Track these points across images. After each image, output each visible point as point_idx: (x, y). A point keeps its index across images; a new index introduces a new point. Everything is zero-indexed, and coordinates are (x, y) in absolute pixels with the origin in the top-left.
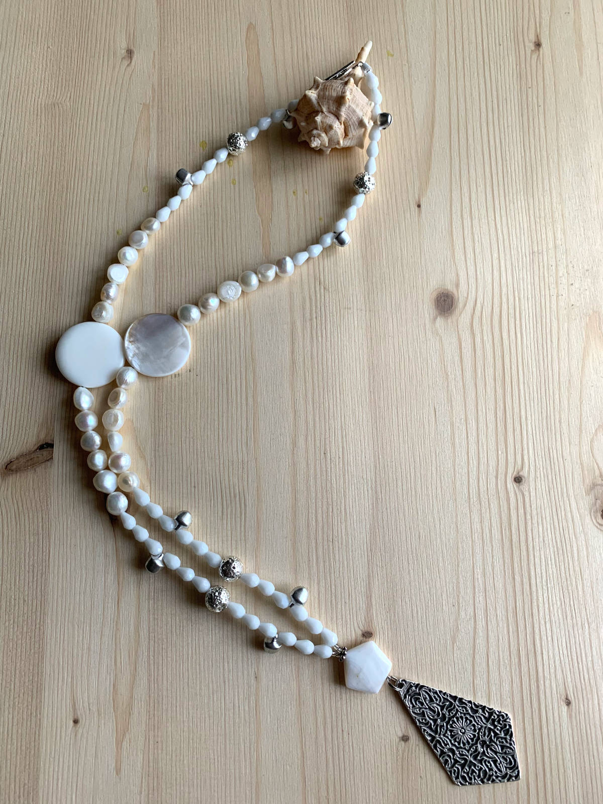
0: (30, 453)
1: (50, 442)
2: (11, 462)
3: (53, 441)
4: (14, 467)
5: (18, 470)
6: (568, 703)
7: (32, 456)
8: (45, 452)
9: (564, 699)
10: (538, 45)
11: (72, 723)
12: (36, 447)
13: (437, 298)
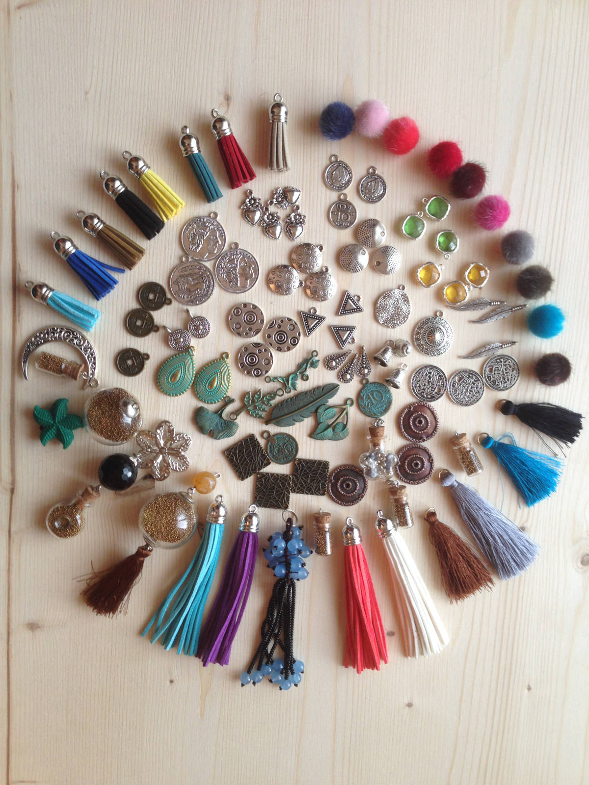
8: (148, 482)
11: (168, 683)
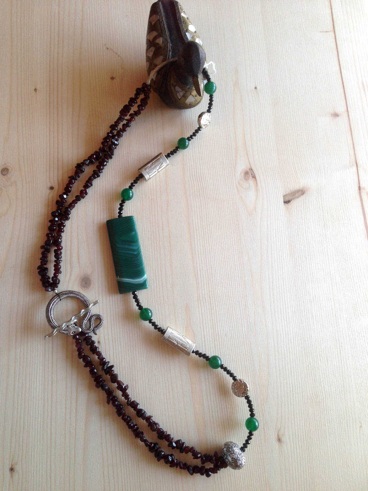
0: (294, 199)
1: (286, 204)
2: (302, 195)
3: (284, 205)
4: (301, 192)
5: (298, 191)
6: (35, 90)
7: (293, 197)
8: (287, 199)
9: (37, 91)
10: (12, 470)
11: (258, 87)
12: (291, 202)
13: (90, 285)
